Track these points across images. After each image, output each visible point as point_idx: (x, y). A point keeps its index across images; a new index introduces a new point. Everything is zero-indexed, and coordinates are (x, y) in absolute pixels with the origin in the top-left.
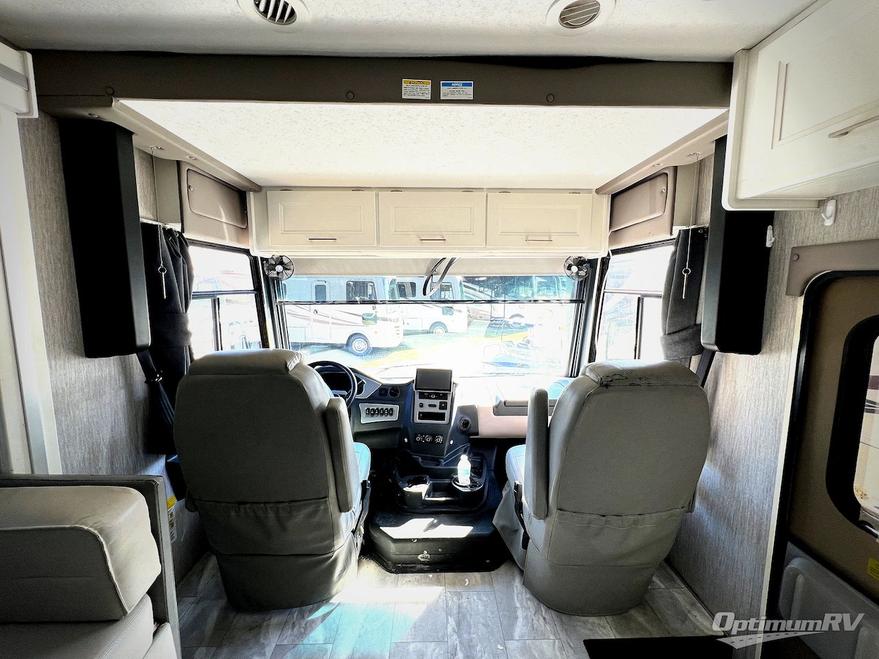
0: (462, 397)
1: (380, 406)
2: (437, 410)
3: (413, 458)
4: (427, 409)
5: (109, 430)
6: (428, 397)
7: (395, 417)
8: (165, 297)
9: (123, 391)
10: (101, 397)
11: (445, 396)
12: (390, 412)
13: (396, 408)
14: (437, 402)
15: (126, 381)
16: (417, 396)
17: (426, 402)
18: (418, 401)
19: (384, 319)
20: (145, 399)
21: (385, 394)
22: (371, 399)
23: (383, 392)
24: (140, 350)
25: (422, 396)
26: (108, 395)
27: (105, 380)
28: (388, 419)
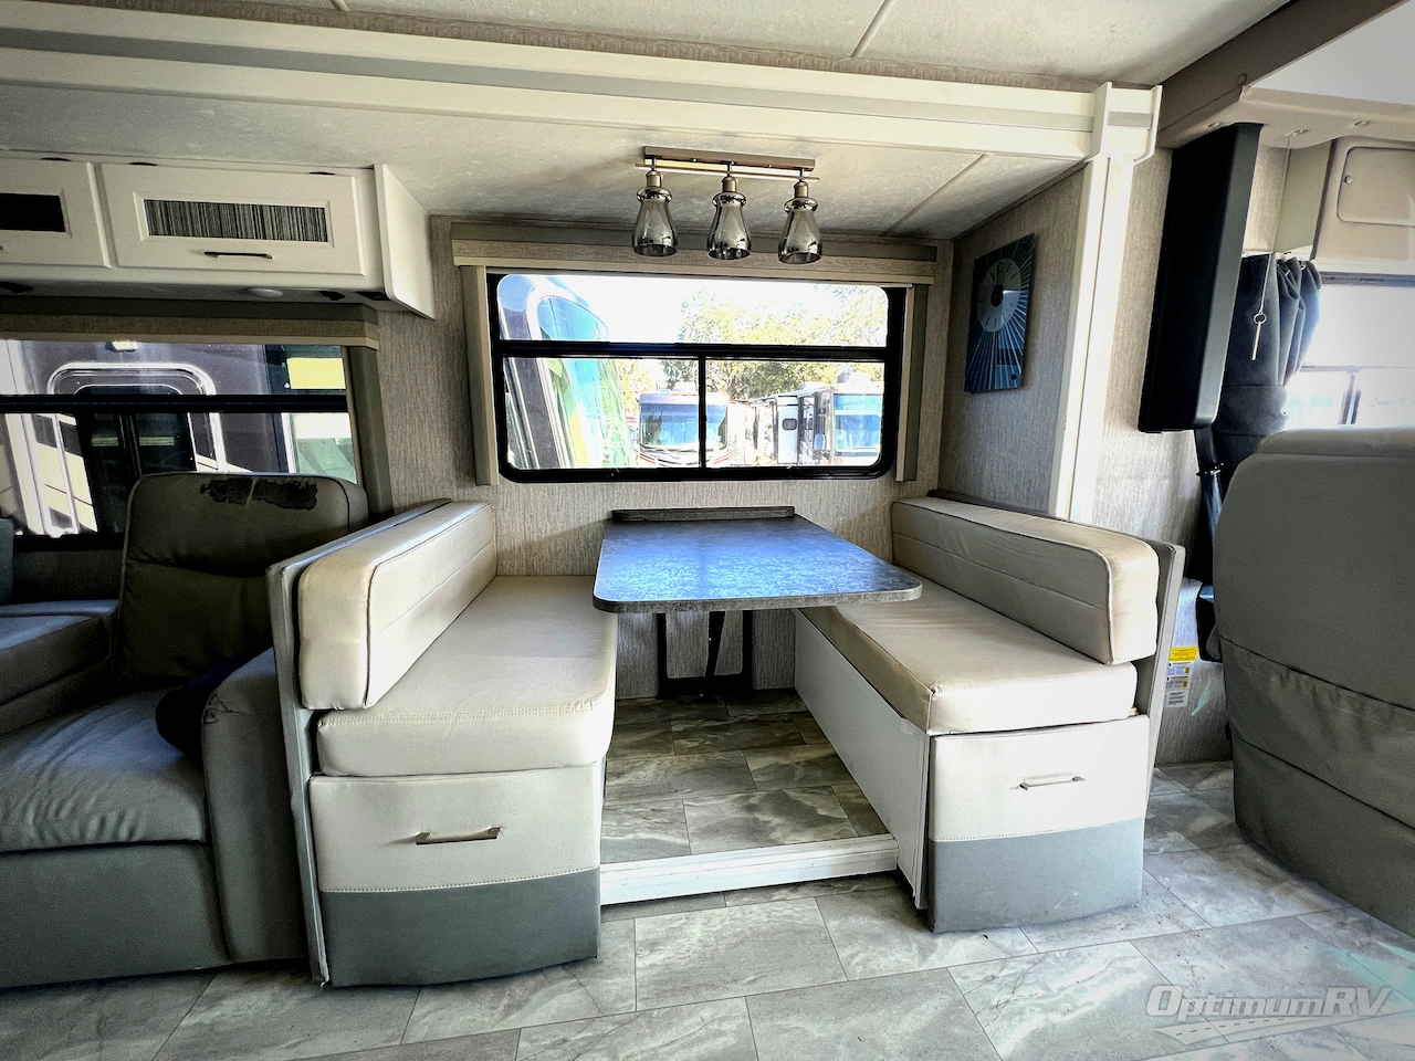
5: (1141, 522)
8: (1254, 358)
9: (1167, 482)
10: (1142, 479)
15: (1174, 470)
20: (1192, 501)
24: (1198, 427)
26: (1149, 480)
27: (1151, 462)
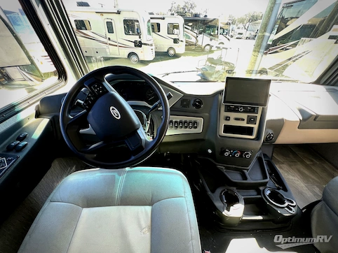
0: (273, 111)
1: (184, 118)
2: (244, 124)
3: (218, 168)
4: (233, 123)
6: (235, 110)
7: (200, 130)
11: (254, 110)
12: (195, 125)
13: (201, 121)
14: (245, 116)
16: (223, 109)
17: (233, 115)
18: (224, 114)
19: (145, 44)
21: (188, 105)
22: (175, 110)
23: (185, 103)
25: (228, 109)
28: (193, 131)
